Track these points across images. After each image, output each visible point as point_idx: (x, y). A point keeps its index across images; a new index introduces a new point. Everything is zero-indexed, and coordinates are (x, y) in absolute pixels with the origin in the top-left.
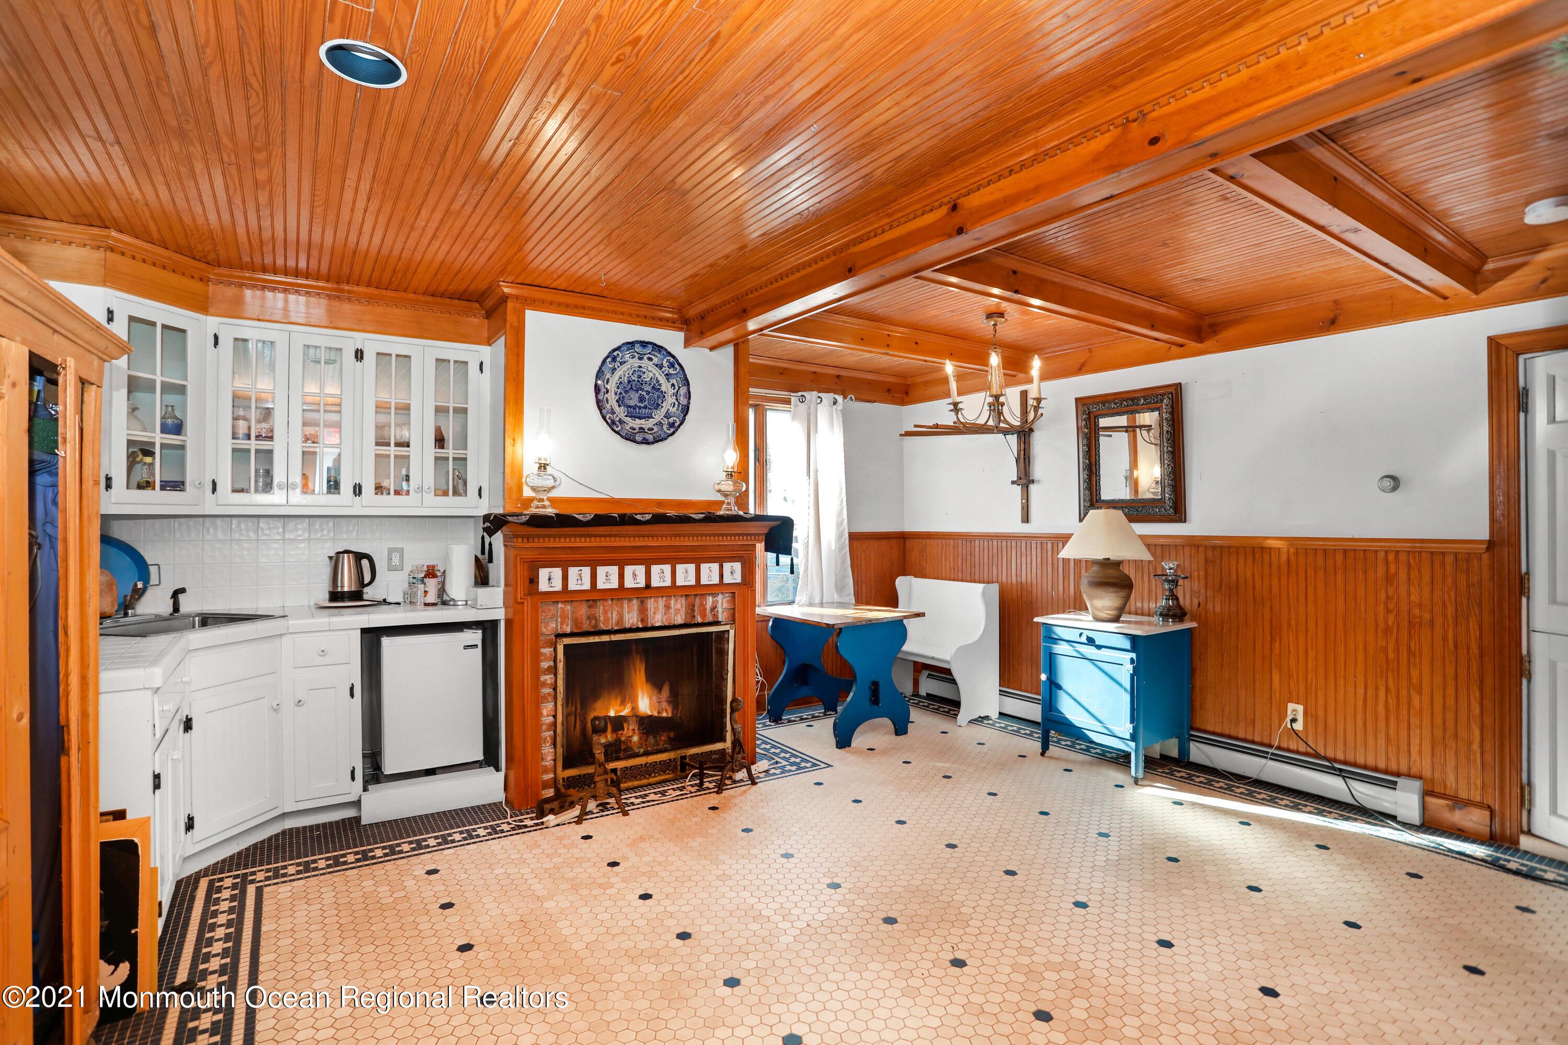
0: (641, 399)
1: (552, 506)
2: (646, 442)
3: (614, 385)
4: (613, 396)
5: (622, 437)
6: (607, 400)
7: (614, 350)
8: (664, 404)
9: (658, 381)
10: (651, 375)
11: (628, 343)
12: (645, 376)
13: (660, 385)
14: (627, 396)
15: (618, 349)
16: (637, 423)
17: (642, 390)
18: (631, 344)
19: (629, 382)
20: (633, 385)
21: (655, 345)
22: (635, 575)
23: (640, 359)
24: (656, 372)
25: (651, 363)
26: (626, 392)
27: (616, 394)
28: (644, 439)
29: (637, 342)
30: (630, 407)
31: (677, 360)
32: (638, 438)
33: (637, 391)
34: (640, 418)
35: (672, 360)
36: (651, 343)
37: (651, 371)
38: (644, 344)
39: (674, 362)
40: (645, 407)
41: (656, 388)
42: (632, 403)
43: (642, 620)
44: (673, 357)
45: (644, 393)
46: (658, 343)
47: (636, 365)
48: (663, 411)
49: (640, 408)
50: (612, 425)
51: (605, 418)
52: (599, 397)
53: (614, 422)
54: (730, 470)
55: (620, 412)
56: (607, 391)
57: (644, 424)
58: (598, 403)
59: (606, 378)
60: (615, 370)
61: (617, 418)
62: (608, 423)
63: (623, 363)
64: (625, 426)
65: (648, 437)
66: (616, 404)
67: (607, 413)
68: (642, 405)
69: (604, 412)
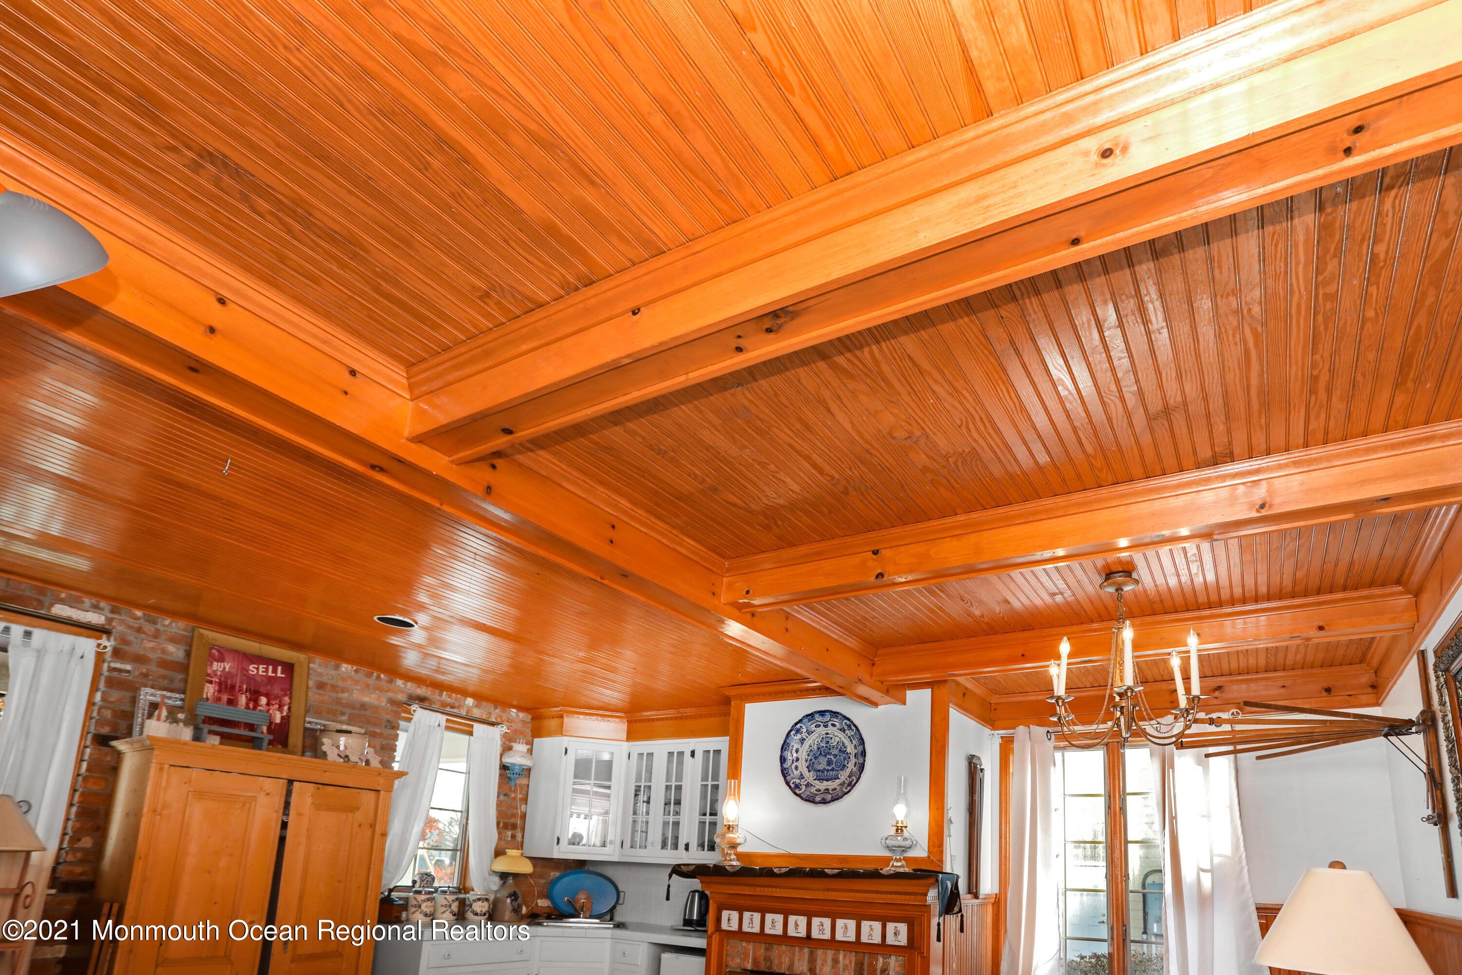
0: (829, 763)
1: (738, 860)
2: (824, 802)
3: (805, 753)
4: (804, 763)
5: (802, 798)
6: (796, 768)
7: (796, 724)
8: (849, 765)
9: (843, 744)
10: (837, 739)
11: (807, 716)
12: (832, 741)
13: (845, 747)
14: (816, 762)
15: (800, 721)
16: (825, 784)
17: (830, 754)
18: (811, 716)
19: (818, 748)
20: (822, 751)
21: (831, 712)
22: (796, 925)
23: (826, 726)
24: (841, 735)
25: (835, 729)
26: (816, 758)
27: (806, 761)
28: (823, 799)
29: (816, 712)
30: (819, 771)
31: (852, 722)
32: (818, 799)
33: (825, 756)
34: (827, 780)
35: (848, 722)
36: (828, 711)
37: (838, 736)
38: (822, 713)
39: (852, 725)
40: (833, 770)
41: (843, 751)
42: (821, 767)
43: (810, 970)
44: (849, 719)
45: (832, 757)
46: (834, 710)
47: (824, 733)
48: (848, 771)
49: (828, 771)
50: (794, 789)
51: (788, 783)
52: (785, 766)
53: (797, 786)
54: (900, 825)
55: (810, 777)
56: (798, 759)
57: (830, 785)
58: (782, 771)
59: (795, 748)
60: (802, 741)
61: (803, 782)
62: (790, 787)
63: (809, 733)
64: (809, 789)
65: (829, 797)
66: (806, 770)
67: (793, 778)
68: (830, 768)
69: (788, 778)
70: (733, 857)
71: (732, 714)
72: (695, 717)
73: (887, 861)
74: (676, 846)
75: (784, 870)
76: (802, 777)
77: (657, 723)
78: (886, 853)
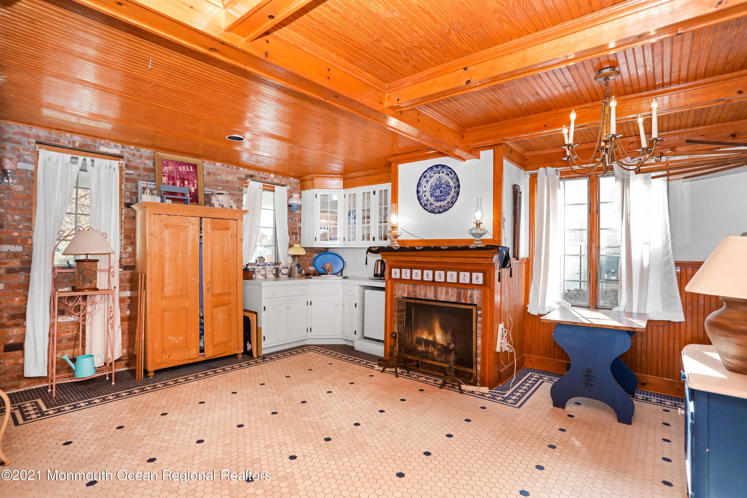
0: (441, 192)
1: (398, 244)
2: (439, 212)
3: (429, 188)
4: (429, 193)
5: (428, 211)
6: (425, 196)
7: (424, 173)
8: (451, 193)
9: (448, 182)
10: (445, 179)
11: (430, 168)
12: (443, 181)
14: (435, 192)
15: (426, 171)
16: (439, 204)
17: (441, 187)
18: (431, 168)
19: (436, 185)
20: (438, 186)
21: (442, 165)
22: (428, 275)
23: (439, 173)
24: (447, 177)
25: (444, 174)
26: (434, 190)
28: (439, 211)
29: (434, 166)
30: (436, 196)
31: (452, 170)
32: (436, 211)
33: (439, 189)
34: (441, 201)
35: (450, 170)
36: (440, 165)
37: (445, 178)
38: (437, 166)
39: (452, 172)
40: (443, 196)
41: (448, 185)
42: (437, 195)
43: (435, 297)
44: (450, 169)
45: (442, 189)
46: (443, 164)
47: (438, 176)
48: (451, 196)
49: (441, 196)
50: (424, 206)
51: (421, 204)
52: (419, 195)
53: (426, 205)
54: (478, 222)
55: (432, 200)
56: (425, 191)
57: (442, 203)
58: (418, 198)
59: (424, 186)
60: (427, 181)
61: (429, 203)
62: (422, 206)
63: (431, 177)
64: (431, 206)
65: (441, 210)
66: (430, 196)
67: (423, 201)
68: (442, 195)
69: (421, 201)
70: (396, 242)
71: (392, 170)
72: (375, 174)
73: (472, 241)
74: (368, 239)
75: (421, 248)
76: (428, 200)
77: (357, 179)
78: (472, 237)
